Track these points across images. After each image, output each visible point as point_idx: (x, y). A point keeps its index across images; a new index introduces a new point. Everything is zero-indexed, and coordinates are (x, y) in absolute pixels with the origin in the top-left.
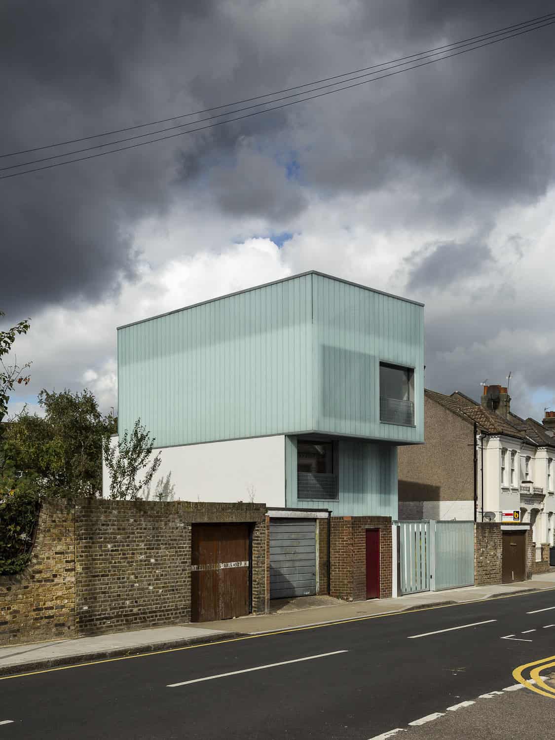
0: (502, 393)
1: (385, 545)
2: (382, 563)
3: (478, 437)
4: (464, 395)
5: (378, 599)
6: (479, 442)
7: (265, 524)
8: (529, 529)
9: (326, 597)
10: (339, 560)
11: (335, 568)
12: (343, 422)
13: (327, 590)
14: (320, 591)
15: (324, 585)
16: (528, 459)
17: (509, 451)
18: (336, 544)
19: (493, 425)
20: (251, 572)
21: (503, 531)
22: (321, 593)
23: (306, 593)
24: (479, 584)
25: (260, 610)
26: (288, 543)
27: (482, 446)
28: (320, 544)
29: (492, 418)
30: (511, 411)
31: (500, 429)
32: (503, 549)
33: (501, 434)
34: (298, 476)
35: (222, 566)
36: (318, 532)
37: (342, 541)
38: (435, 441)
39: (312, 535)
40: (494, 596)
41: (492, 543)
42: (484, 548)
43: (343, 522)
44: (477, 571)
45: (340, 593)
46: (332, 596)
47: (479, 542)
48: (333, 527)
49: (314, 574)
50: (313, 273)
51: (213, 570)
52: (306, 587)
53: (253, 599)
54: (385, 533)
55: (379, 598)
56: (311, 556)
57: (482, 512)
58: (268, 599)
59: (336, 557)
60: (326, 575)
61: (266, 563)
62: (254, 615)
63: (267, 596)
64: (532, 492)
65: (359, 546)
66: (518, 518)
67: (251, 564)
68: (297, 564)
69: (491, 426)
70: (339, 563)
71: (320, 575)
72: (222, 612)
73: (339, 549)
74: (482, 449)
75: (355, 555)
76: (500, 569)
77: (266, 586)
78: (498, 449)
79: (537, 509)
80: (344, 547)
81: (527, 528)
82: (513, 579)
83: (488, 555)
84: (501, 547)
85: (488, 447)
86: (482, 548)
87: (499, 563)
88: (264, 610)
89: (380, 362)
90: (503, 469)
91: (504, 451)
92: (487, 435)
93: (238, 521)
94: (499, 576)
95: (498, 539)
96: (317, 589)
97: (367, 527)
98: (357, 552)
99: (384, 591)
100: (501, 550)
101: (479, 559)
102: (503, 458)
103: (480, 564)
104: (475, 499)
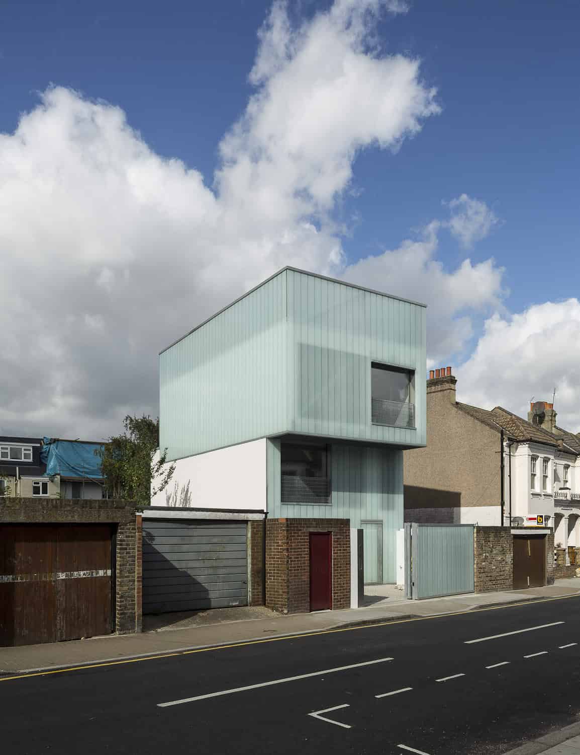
0: (548, 408)
1: (340, 550)
2: (335, 570)
3: (505, 444)
4: (504, 410)
5: (329, 610)
6: (506, 449)
7: (135, 525)
8: (550, 533)
9: (260, 609)
10: (274, 567)
11: (270, 576)
12: (325, 424)
13: (262, 600)
14: (252, 601)
15: (258, 595)
16: (567, 467)
17: (541, 457)
18: (271, 549)
19: (522, 432)
20: (114, 583)
21: (514, 535)
22: (255, 603)
23: (234, 604)
24: (480, 591)
25: (124, 628)
26: (208, 547)
27: (510, 453)
28: (253, 549)
29: (522, 426)
30: (556, 425)
31: (528, 436)
32: (513, 553)
33: (530, 441)
34: (282, 480)
35: (62, 576)
36: (249, 535)
37: (277, 546)
38: (464, 450)
39: (243, 539)
40: (481, 607)
41: (499, 548)
42: (488, 553)
43: (278, 524)
44: (477, 577)
45: (274, 604)
46: (268, 607)
47: (480, 547)
48: (269, 530)
49: (245, 583)
50: (288, 269)
51: (44, 582)
52: (235, 597)
53: (117, 615)
54: (339, 537)
55: (331, 610)
56: (241, 562)
57: (510, 517)
58: (139, 615)
59: (271, 564)
60: (261, 584)
61: (136, 572)
62: (117, 635)
63: (138, 611)
64: (569, 498)
65: (298, 551)
66: (542, 522)
67: (114, 573)
68: (221, 571)
69: (520, 434)
70: (274, 570)
71: (252, 583)
72: (62, 632)
73: (274, 555)
74: (510, 455)
75: (291, 561)
76: (510, 575)
77: (136, 599)
78: (527, 456)
79: (577, 514)
80: (279, 552)
81: (548, 532)
82: (529, 585)
83: (494, 560)
84: (512, 552)
85: (516, 454)
86: (485, 553)
87: (509, 568)
88: (134, 629)
89: (372, 362)
90: (533, 475)
91: (534, 458)
92: (514, 442)
93: (84, 521)
94: (510, 582)
95: (507, 544)
96: (249, 599)
97: (312, 530)
98: (295, 558)
99: (337, 602)
100: (512, 555)
101: (481, 564)
102: (534, 465)
103: (481, 570)
104: (502, 504)
